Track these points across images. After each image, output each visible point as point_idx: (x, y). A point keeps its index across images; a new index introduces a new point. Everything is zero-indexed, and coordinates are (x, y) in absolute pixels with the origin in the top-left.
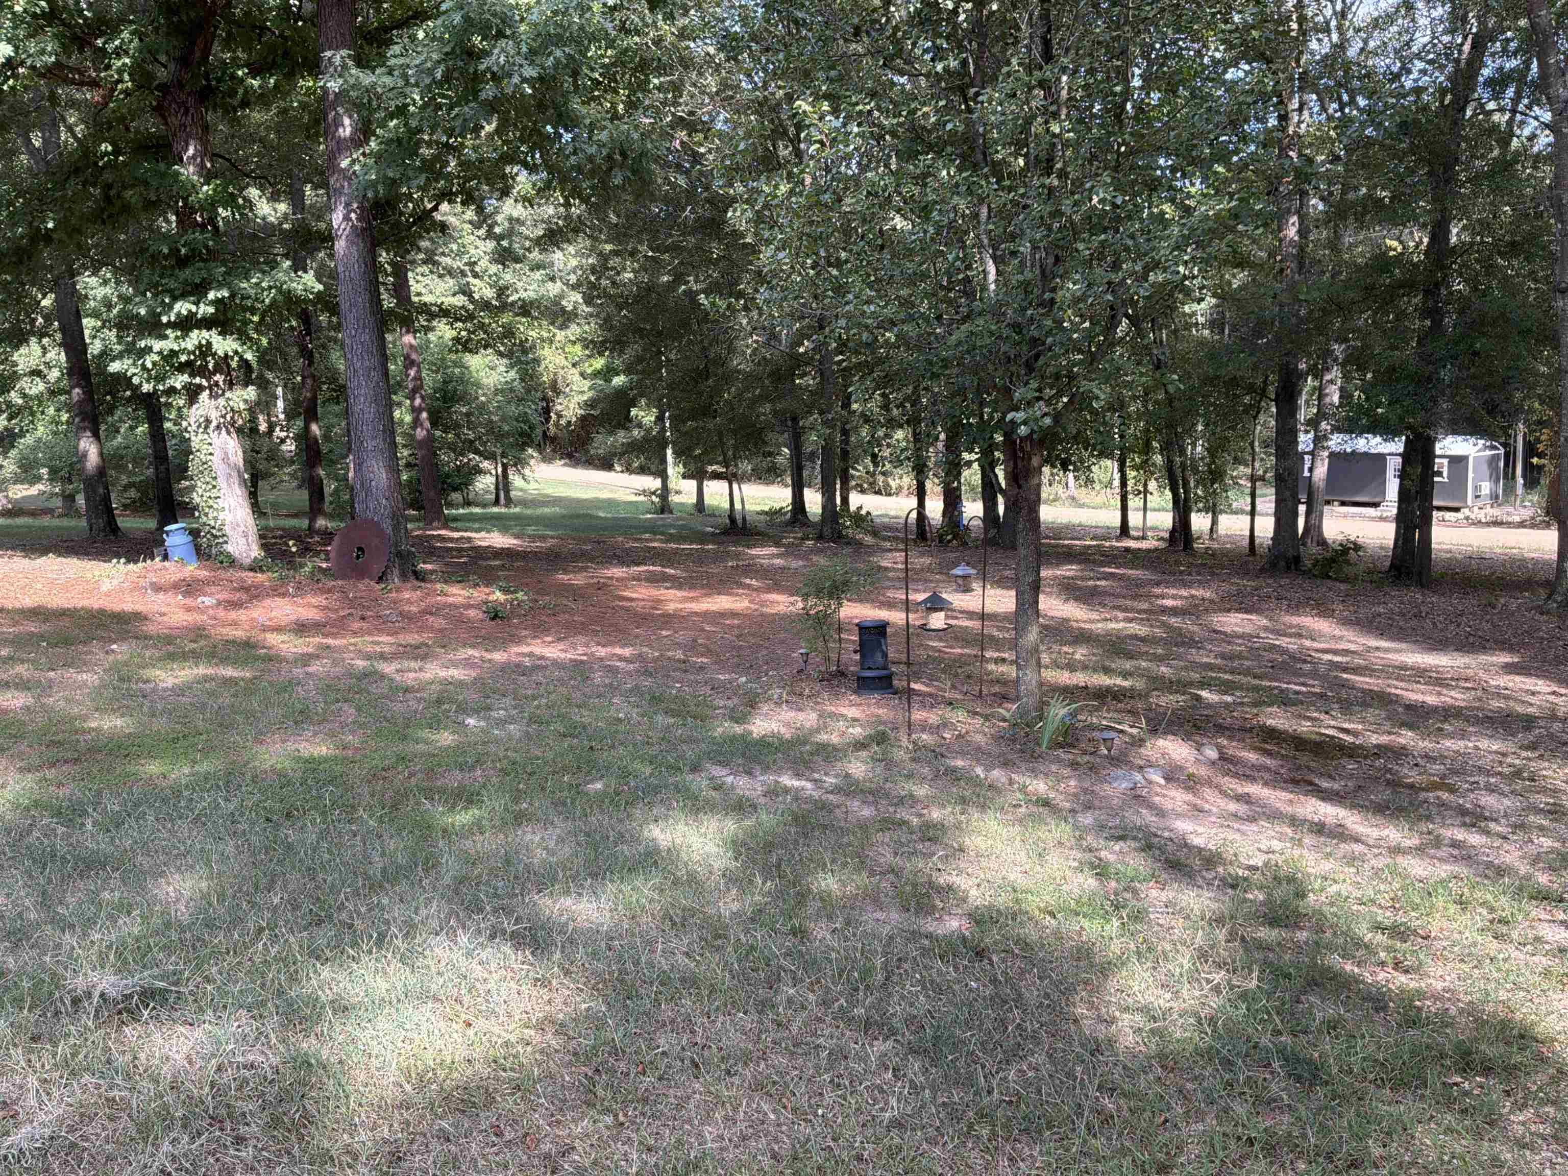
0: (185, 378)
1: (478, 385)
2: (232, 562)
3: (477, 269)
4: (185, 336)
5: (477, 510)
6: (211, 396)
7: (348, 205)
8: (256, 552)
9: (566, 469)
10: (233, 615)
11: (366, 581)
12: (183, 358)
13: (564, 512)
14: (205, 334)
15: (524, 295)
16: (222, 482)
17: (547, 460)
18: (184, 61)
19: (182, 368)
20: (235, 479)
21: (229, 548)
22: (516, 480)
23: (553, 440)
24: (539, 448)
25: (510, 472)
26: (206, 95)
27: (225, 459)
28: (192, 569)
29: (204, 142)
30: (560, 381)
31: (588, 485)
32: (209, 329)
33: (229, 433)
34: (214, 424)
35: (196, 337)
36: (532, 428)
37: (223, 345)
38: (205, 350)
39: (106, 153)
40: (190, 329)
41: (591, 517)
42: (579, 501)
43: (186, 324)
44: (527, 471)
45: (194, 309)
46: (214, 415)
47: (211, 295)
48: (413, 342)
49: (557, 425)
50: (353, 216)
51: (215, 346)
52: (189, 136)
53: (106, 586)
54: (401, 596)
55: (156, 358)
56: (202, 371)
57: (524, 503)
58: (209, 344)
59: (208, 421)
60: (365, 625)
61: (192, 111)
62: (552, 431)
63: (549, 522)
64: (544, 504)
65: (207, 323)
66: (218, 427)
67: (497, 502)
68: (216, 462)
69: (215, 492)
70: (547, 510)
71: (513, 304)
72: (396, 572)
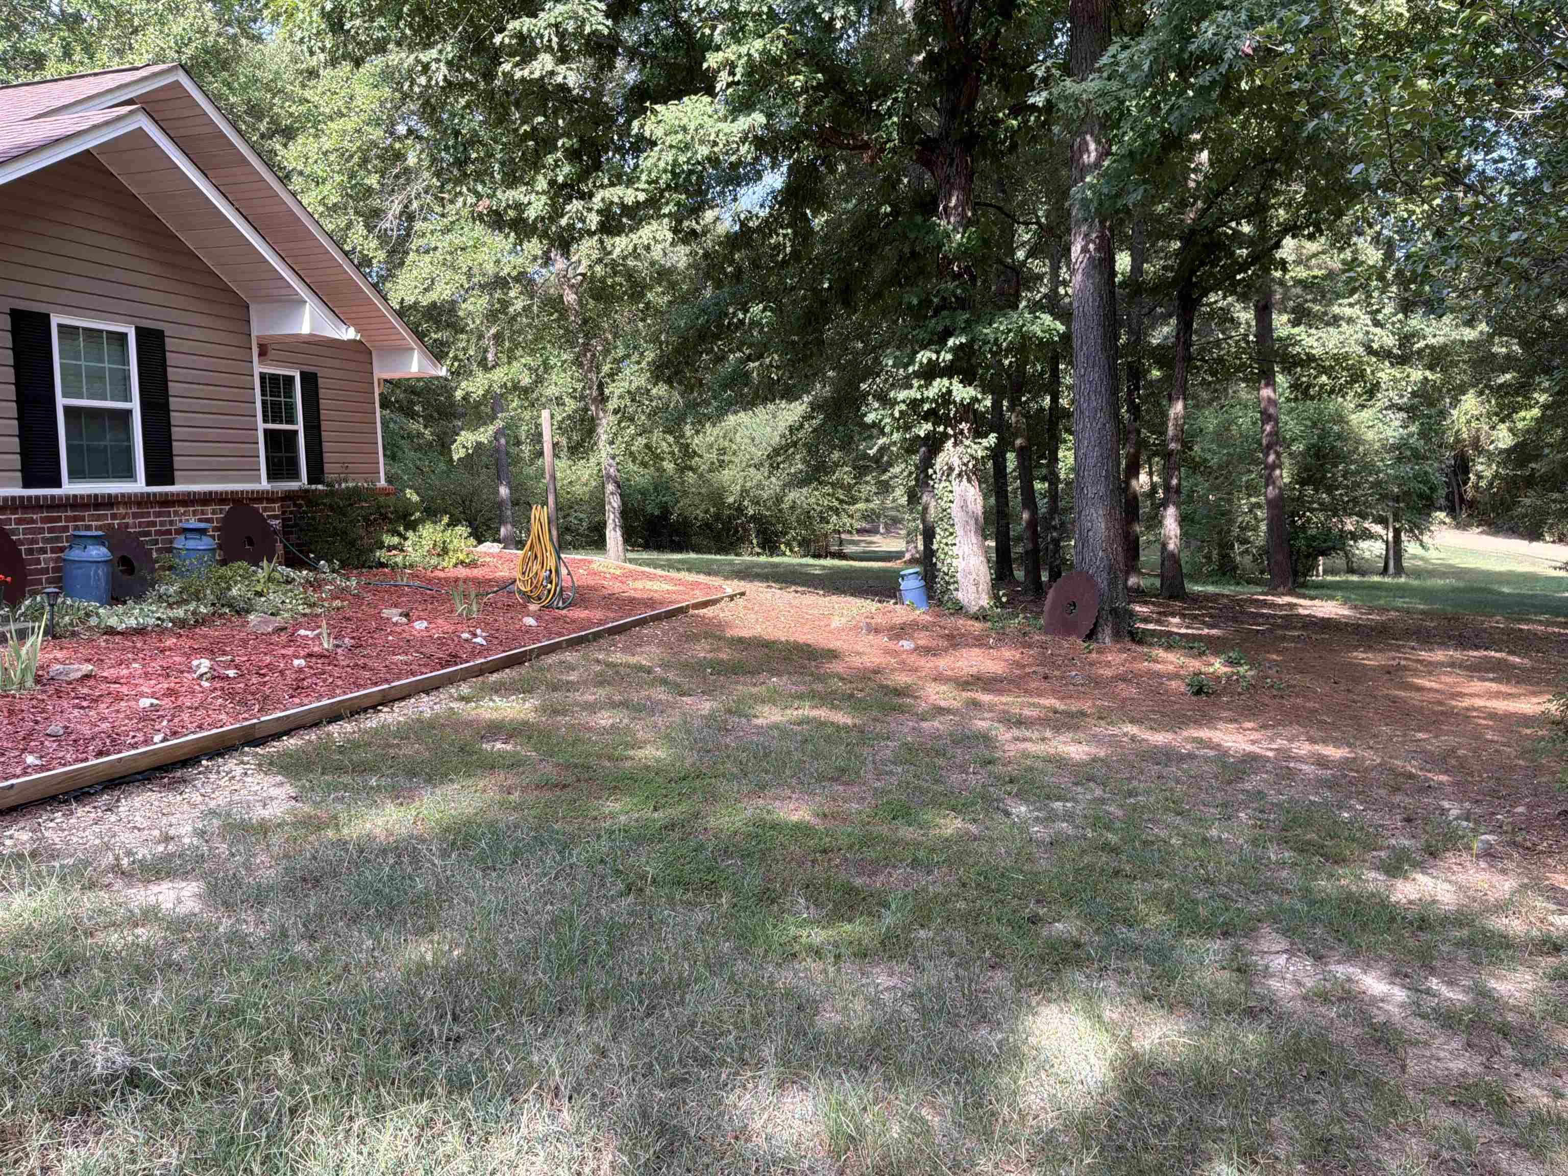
0: (929, 426)
1: (1359, 441)
2: (959, 609)
3: (1380, 317)
4: (928, 385)
5: (1355, 578)
6: (955, 444)
7: (1086, 235)
8: (985, 601)
9: (1484, 537)
10: (922, 662)
11: (1072, 638)
12: (926, 407)
13: (1461, 584)
14: (946, 382)
15: (1431, 341)
16: (959, 530)
17: (1461, 526)
18: (951, 113)
19: (926, 417)
20: (972, 526)
21: (960, 595)
22: (1411, 548)
23: (1472, 504)
24: (1452, 511)
25: (1404, 537)
26: (970, 142)
27: (964, 507)
28: (921, 614)
29: (967, 191)
30: (1482, 438)
31: (1508, 556)
32: (950, 377)
33: (969, 481)
34: (956, 472)
35: (939, 385)
36: (1433, 489)
37: (962, 392)
38: (946, 397)
39: (886, 215)
40: (934, 378)
41: (1490, 591)
42: (1488, 574)
43: (930, 373)
44: (1425, 538)
45: (934, 357)
46: (956, 462)
47: (951, 342)
48: (1272, 395)
49: (1476, 487)
50: (1091, 247)
51: (954, 393)
52: (952, 186)
53: (836, 622)
54: (1103, 658)
55: (903, 407)
56: (947, 421)
57: (1418, 573)
58: (949, 392)
59: (951, 469)
60: (1045, 685)
61: (957, 161)
62: (1470, 494)
63: (1427, 595)
64: (1443, 575)
65: (949, 371)
66: (960, 475)
67: (1385, 571)
68: (955, 511)
69: (950, 540)
70: (1440, 582)
71: (1420, 351)
72: (1108, 631)
